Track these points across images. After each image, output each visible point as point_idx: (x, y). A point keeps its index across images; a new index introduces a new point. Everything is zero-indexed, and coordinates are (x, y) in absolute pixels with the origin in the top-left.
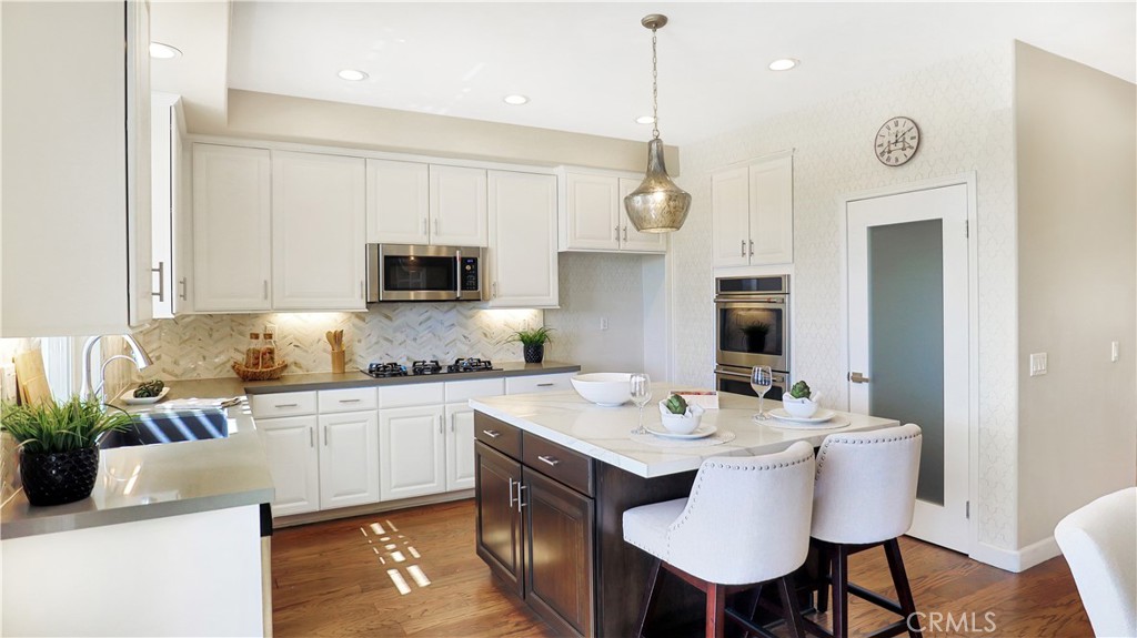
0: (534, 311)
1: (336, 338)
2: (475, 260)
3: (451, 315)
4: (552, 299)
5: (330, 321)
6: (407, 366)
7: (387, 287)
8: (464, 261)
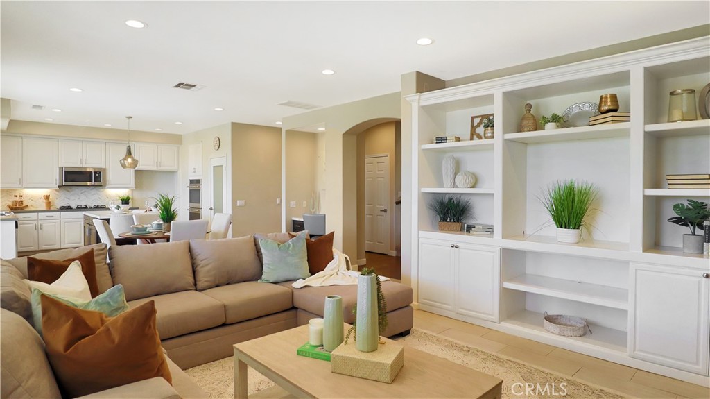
0: (127, 190)
1: (47, 197)
2: (100, 173)
3: (94, 191)
4: (132, 185)
5: (45, 192)
6: (74, 206)
7: (66, 181)
8: (95, 173)
